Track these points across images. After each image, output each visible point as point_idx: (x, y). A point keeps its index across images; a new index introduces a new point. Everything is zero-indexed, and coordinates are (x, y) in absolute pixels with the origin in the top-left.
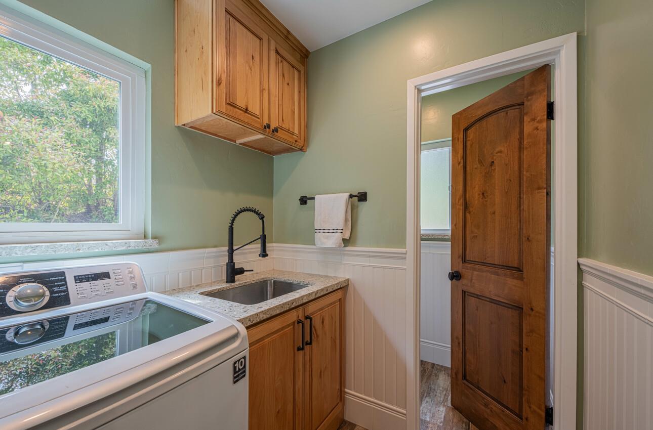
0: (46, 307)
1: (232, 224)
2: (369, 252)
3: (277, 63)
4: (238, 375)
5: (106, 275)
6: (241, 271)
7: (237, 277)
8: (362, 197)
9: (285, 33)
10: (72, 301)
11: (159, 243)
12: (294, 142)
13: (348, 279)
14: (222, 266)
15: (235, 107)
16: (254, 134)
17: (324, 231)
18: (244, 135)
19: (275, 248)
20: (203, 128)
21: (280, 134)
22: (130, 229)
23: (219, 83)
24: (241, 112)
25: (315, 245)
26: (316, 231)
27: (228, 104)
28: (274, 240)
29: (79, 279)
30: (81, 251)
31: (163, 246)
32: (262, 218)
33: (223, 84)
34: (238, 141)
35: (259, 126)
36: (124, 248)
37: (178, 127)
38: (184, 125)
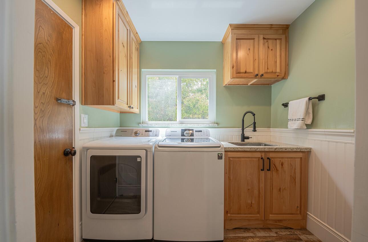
0: (190, 136)
1: (243, 118)
2: (324, 132)
3: (264, 44)
4: (220, 158)
5: (201, 131)
6: (248, 138)
7: (245, 140)
8: (321, 98)
9: (269, 26)
10: (194, 136)
11: (218, 125)
12: (277, 76)
13: (311, 148)
14: (240, 135)
15: (240, 73)
16: (252, 81)
17: (293, 120)
18: (250, 81)
19: (271, 131)
20: (233, 84)
21: (265, 76)
22: (211, 121)
23: (233, 67)
24: (243, 74)
25: (288, 128)
26: (289, 120)
27: (237, 73)
28: (271, 127)
29: (196, 131)
30: (199, 126)
31: (219, 126)
32: (254, 115)
33: (235, 67)
34: (249, 84)
35: (253, 76)
36: (208, 126)
37: (225, 86)
38: (226, 85)
